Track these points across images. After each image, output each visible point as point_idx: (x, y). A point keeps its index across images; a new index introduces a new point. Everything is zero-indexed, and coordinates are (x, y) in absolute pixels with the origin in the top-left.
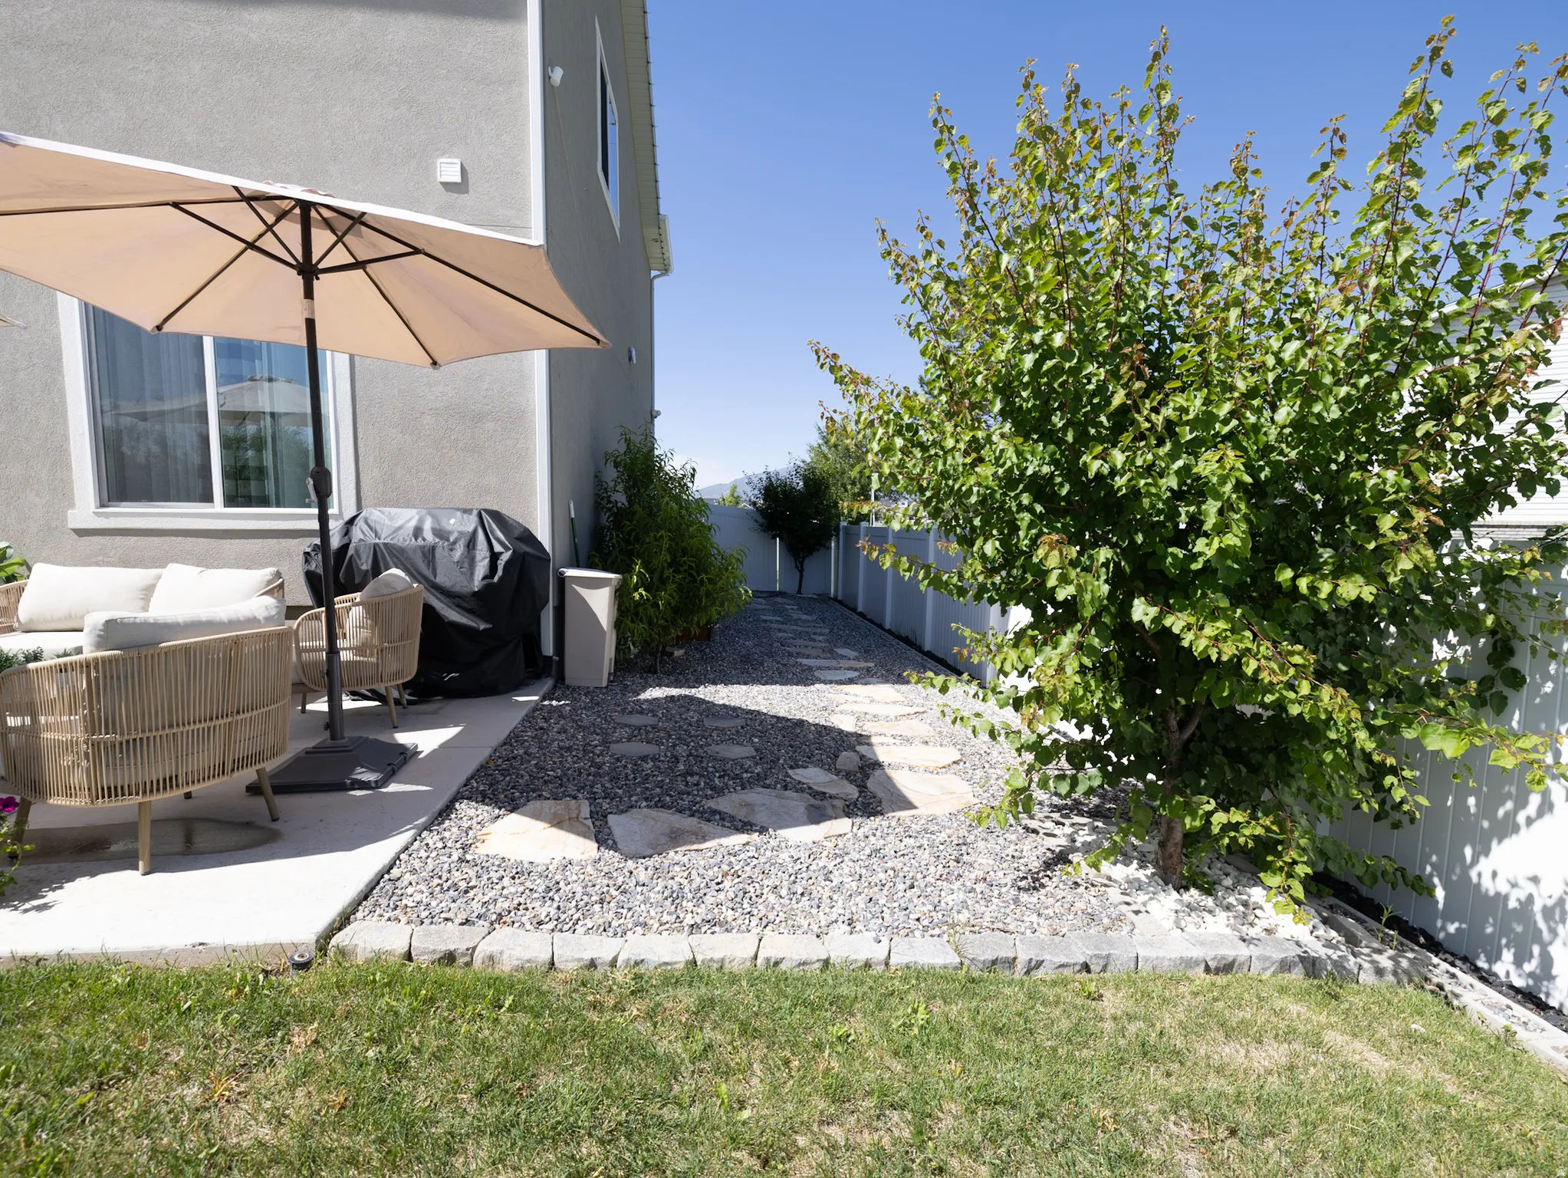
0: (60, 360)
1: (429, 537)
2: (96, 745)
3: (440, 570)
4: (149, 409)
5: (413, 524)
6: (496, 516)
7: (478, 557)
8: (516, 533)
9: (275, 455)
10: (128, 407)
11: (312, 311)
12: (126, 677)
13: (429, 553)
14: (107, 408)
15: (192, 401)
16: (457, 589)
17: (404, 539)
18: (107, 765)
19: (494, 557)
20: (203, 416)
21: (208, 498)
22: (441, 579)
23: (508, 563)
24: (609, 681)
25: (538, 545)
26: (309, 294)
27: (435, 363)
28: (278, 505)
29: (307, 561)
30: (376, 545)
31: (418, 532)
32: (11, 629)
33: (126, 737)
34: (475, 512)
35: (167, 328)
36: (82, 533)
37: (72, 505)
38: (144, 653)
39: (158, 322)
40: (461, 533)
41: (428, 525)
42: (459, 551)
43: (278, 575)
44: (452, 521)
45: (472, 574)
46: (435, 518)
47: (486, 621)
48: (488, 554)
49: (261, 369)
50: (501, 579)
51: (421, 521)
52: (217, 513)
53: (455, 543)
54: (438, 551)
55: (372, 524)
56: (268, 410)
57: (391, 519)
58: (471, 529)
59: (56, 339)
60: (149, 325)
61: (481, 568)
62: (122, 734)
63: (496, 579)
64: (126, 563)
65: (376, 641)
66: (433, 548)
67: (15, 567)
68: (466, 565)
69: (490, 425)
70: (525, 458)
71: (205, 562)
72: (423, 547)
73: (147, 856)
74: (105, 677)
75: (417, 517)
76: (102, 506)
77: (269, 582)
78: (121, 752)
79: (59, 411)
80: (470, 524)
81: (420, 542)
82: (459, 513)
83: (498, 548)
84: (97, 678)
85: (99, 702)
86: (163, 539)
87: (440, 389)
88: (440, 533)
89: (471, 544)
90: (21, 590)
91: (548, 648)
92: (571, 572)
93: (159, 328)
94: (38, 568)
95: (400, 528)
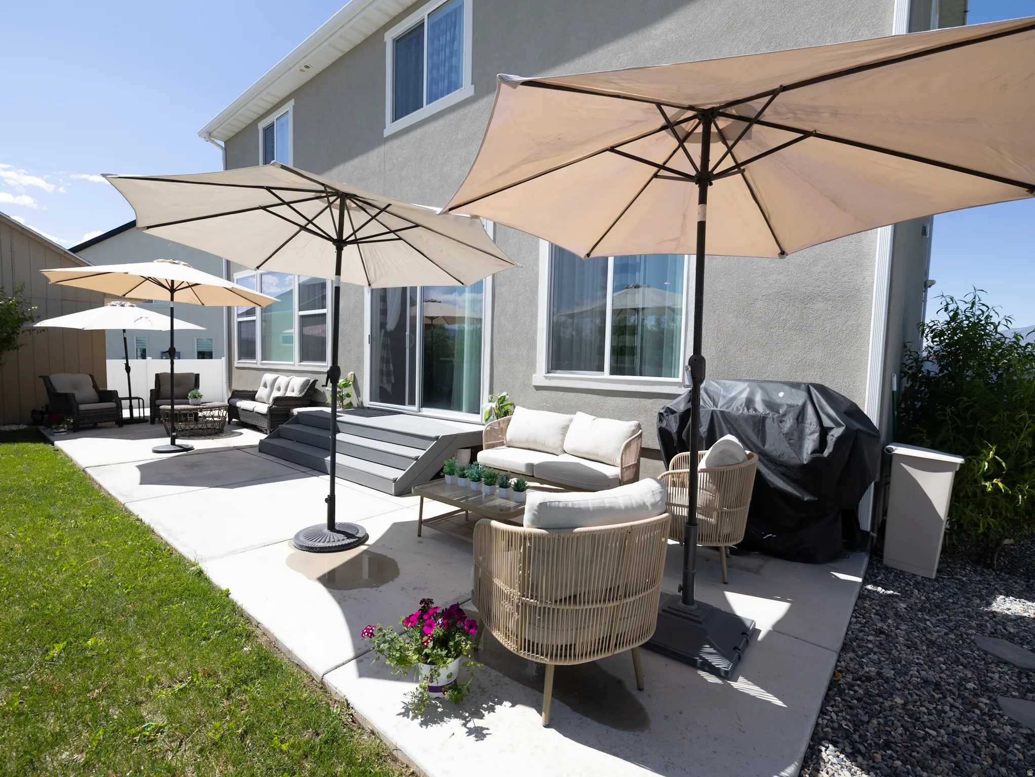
0: (537, 287)
1: (760, 407)
2: (524, 605)
3: (769, 438)
4: (575, 311)
5: (744, 396)
6: (822, 389)
7: (808, 431)
8: (844, 408)
9: (642, 339)
10: (565, 311)
11: (704, 215)
12: (548, 553)
13: (759, 423)
14: (556, 312)
15: (597, 304)
16: (785, 459)
17: (737, 408)
18: (530, 623)
19: (824, 432)
20: (603, 313)
21: (601, 368)
22: (768, 447)
23: (840, 440)
24: (939, 571)
25: (865, 420)
26: (703, 199)
27: (783, 253)
28: (641, 375)
29: (660, 420)
30: (713, 412)
31: (749, 402)
32: (502, 444)
33: (544, 605)
34: (803, 386)
35: (592, 256)
36: (538, 388)
37: (535, 372)
38: (563, 536)
39: (587, 252)
40: (790, 406)
41: (758, 398)
42: (789, 423)
43: (639, 427)
44: (781, 394)
45: (801, 447)
46: (765, 391)
47: (811, 493)
48: (818, 428)
49: (639, 278)
50: (830, 454)
51: (752, 393)
52: (605, 379)
53: (784, 415)
54: (768, 422)
55: (712, 394)
56: (641, 306)
57: (727, 390)
58: (800, 402)
59: (537, 275)
60: (582, 254)
61: (810, 443)
62: (541, 602)
63: (826, 453)
64: (556, 409)
65: (717, 504)
66: (763, 419)
67: (509, 406)
68: (795, 437)
69: (820, 305)
70: (858, 334)
71: (597, 412)
72: (753, 417)
73: (548, 709)
74: (535, 549)
75: (748, 390)
76: (548, 372)
77: (634, 432)
78: (540, 615)
79: (534, 317)
80: (799, 398)
81: (752, 412)
82: (787, 388)
83: (827, 423)
84: (530, 547)
85: (529, 568)
86: (576, 394)
87: (774, 277)
88: (771, 405)
89: (800, 417)
90: (509, 420)
91: (866, 523)
92: (900, 450)
93: (588, 255)
94: (517, 408)
95: (733, 399)
